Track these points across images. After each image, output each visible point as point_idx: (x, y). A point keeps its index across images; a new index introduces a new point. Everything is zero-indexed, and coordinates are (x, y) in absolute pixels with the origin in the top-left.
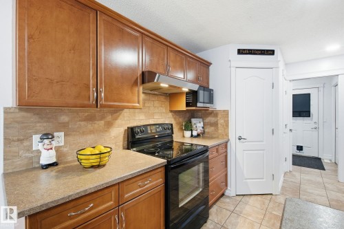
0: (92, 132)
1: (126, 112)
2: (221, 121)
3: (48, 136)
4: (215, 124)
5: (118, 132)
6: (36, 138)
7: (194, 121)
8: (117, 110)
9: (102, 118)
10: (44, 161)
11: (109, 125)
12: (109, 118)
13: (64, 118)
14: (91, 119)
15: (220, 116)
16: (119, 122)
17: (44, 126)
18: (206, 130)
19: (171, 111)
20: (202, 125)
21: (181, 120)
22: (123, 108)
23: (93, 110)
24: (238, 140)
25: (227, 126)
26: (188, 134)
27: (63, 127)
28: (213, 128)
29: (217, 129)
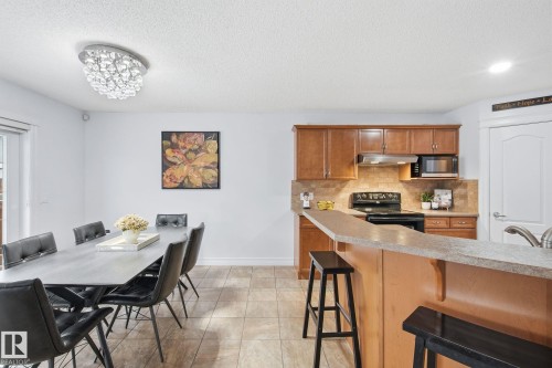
0: (327, 194)
1: (351, 183)
2: (471, 193)
3: (306, 194)
4: (464, 197)
5: (345, 196)
6: (302, 194)
7: (437, 192)
8: (344, 182)
9: (334, 186)
10: (305, 206)
11: (339, 191)
12: (338, 186)
13: (313, 186)
14: (327, 186)
15: (469, 187)
16: (345, 189)
17: (305, 189)
18: (456, 204)
19: (402, 181)
20: (449, 196)
21: (417, 190)
22: (348, 180)
23: (327, 182)
24: (492, 217)
25: (477, 198)
26: (426, 205)
27: (313, 190)
28: (463, 201)
29: (466, 202)
